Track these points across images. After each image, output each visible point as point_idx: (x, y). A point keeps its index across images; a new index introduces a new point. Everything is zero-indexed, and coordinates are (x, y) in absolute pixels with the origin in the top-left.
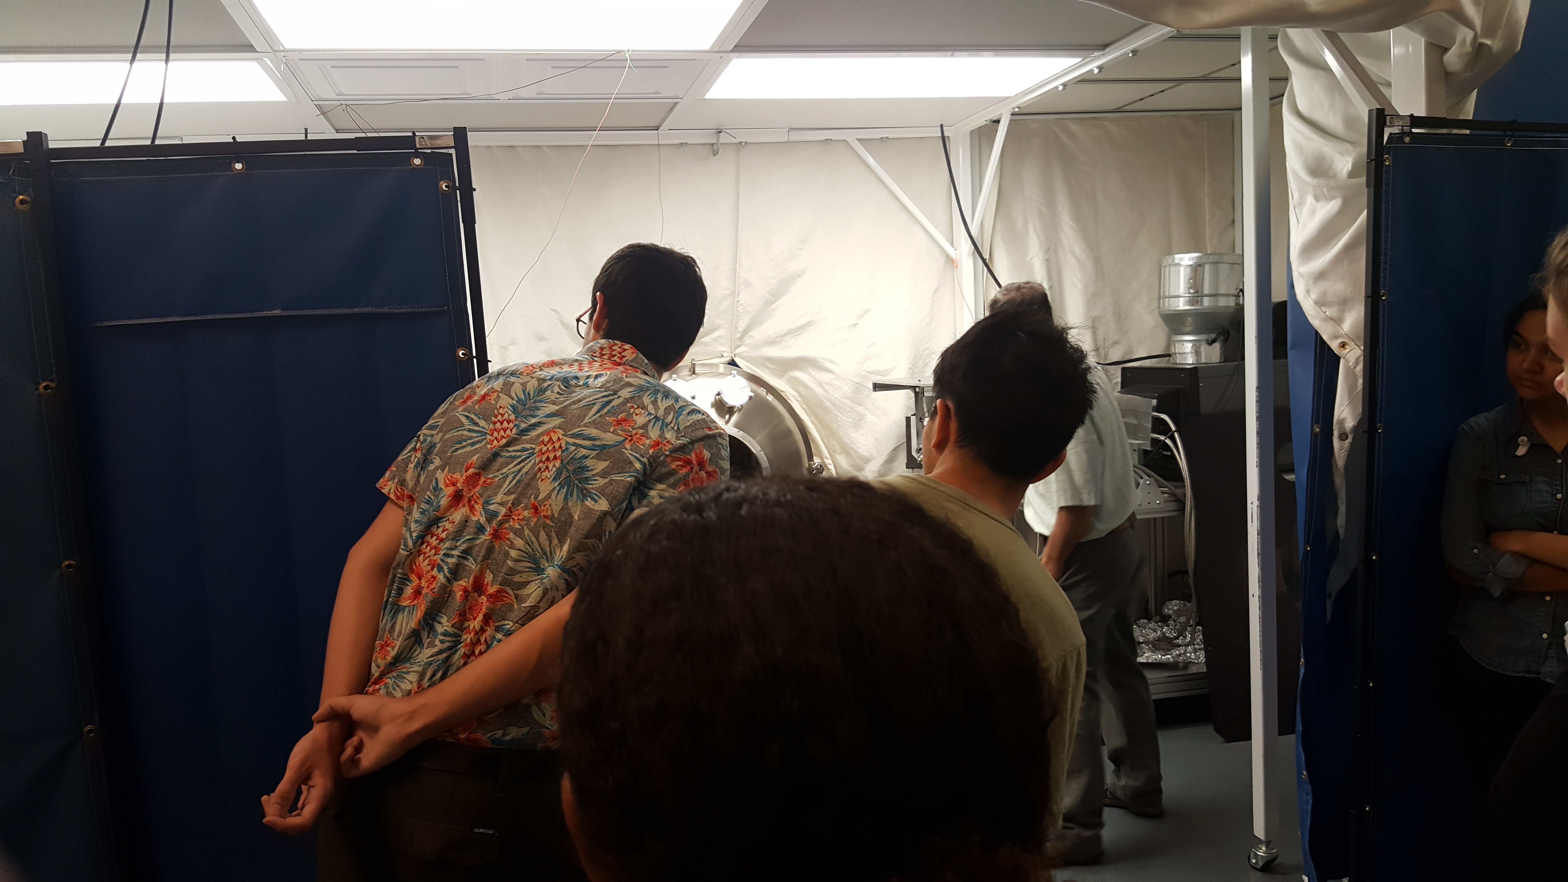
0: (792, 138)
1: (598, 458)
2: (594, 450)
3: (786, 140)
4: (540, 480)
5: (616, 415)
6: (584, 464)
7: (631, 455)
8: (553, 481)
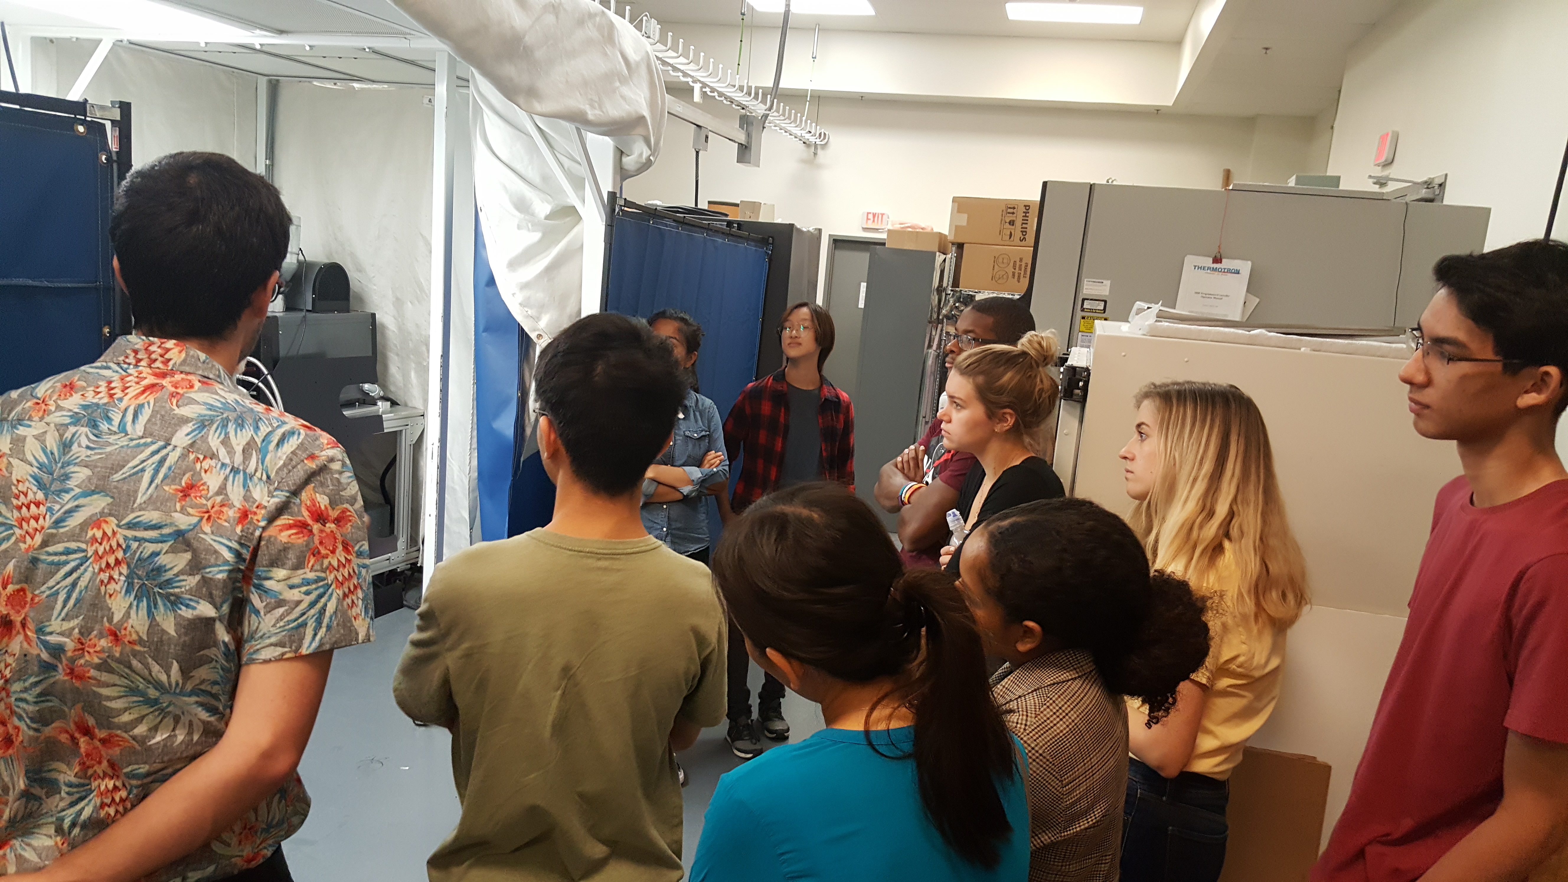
1: (173, 550)
2: (165, 541)
4: (107, 596)
5: (177, 480)
6: (158, 563)
7: (215, 541)
8: (126, 594)
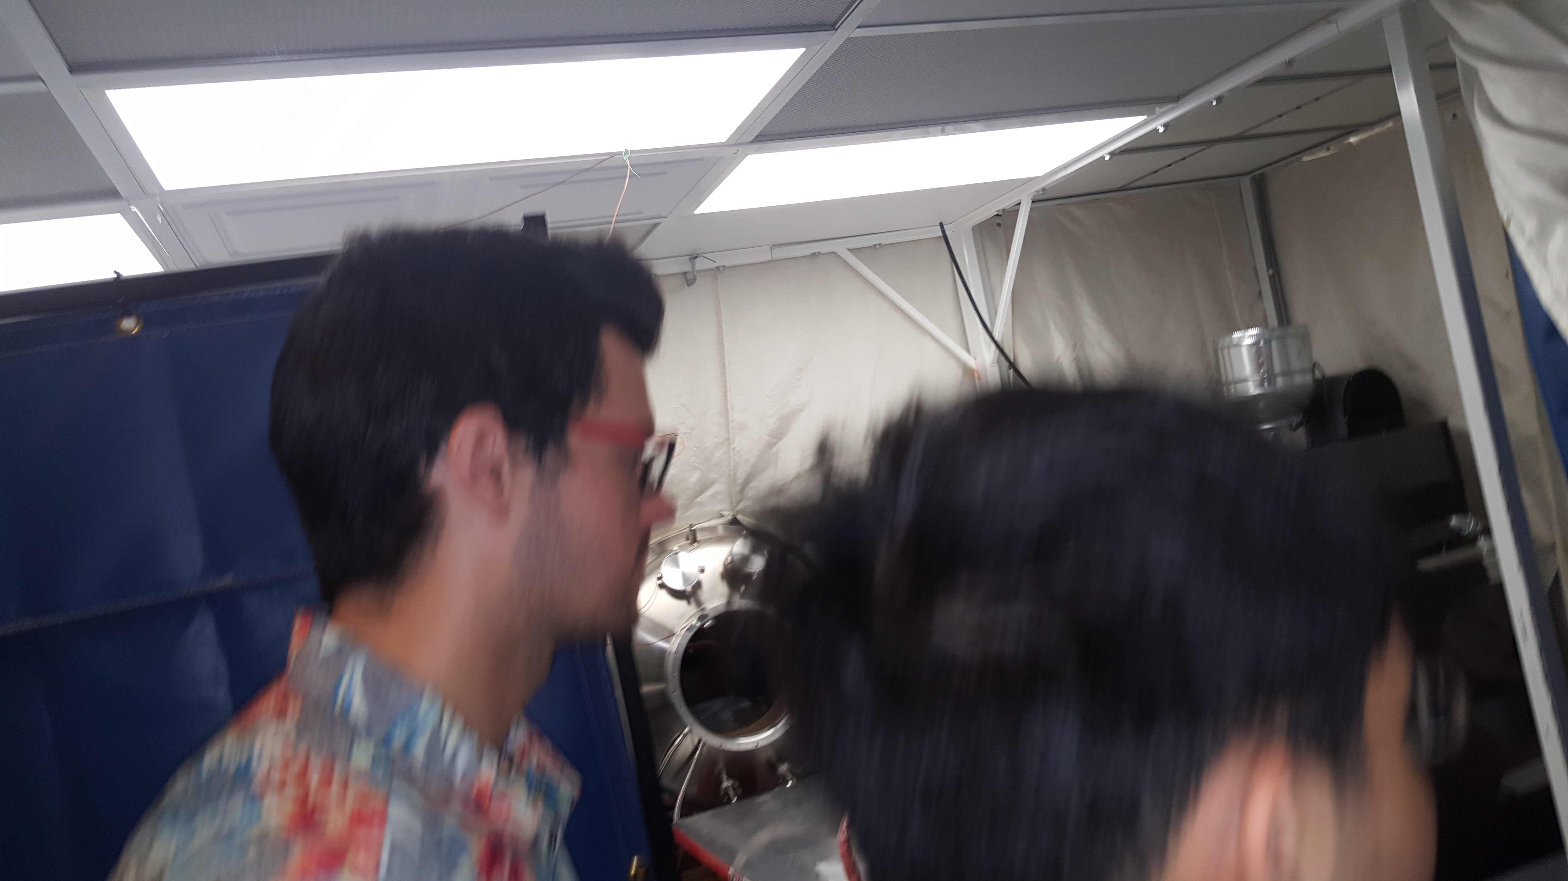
0: (775, 257)
3: (769, 258)
